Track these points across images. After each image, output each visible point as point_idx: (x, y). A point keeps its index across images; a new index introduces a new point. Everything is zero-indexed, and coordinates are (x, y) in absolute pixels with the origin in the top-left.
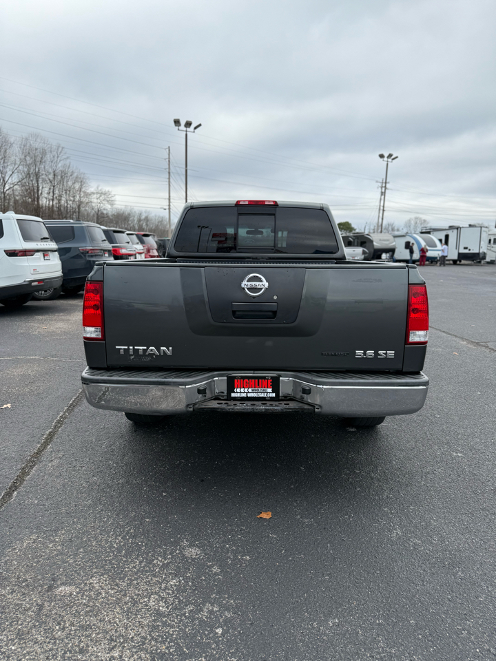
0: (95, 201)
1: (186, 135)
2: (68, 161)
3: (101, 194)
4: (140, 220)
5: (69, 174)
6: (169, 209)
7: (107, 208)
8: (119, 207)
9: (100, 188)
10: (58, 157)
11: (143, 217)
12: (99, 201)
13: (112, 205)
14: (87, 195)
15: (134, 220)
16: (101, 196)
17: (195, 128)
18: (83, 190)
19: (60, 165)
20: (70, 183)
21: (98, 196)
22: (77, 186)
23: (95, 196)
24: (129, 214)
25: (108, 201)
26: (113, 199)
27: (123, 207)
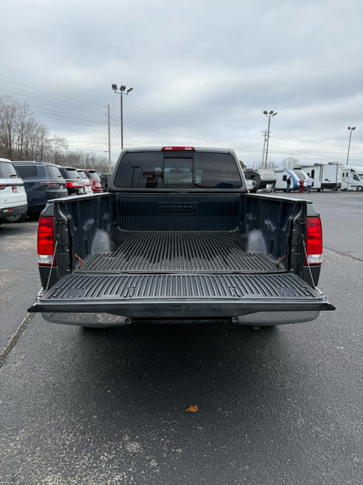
0: (54, 145)
1: (122, 96)
2: (33, 116)
3: (58, 140)
4: (87, 160)
5: (34, 126)
6: (110, 151)
7: (63, 151)
8: (72, 150)
9: (57, 136)
10: (25, 113)
11: (90, 158)
12: (56, 146)
13: (66, 149)
14: (47, 141)
15: (83, 160)
16: (58, 142)
17: (128, 91)
18: (44, 137)
19: (26, 119)
20: (34, 132)
21: (56, 142)
22: (40, 135)
23: (54, 142)
24: (79, 155)
25: (63, 146)
26: (67, 144)
27: (75, 150)
